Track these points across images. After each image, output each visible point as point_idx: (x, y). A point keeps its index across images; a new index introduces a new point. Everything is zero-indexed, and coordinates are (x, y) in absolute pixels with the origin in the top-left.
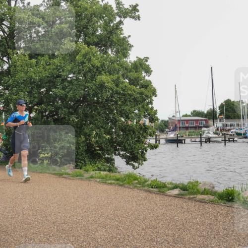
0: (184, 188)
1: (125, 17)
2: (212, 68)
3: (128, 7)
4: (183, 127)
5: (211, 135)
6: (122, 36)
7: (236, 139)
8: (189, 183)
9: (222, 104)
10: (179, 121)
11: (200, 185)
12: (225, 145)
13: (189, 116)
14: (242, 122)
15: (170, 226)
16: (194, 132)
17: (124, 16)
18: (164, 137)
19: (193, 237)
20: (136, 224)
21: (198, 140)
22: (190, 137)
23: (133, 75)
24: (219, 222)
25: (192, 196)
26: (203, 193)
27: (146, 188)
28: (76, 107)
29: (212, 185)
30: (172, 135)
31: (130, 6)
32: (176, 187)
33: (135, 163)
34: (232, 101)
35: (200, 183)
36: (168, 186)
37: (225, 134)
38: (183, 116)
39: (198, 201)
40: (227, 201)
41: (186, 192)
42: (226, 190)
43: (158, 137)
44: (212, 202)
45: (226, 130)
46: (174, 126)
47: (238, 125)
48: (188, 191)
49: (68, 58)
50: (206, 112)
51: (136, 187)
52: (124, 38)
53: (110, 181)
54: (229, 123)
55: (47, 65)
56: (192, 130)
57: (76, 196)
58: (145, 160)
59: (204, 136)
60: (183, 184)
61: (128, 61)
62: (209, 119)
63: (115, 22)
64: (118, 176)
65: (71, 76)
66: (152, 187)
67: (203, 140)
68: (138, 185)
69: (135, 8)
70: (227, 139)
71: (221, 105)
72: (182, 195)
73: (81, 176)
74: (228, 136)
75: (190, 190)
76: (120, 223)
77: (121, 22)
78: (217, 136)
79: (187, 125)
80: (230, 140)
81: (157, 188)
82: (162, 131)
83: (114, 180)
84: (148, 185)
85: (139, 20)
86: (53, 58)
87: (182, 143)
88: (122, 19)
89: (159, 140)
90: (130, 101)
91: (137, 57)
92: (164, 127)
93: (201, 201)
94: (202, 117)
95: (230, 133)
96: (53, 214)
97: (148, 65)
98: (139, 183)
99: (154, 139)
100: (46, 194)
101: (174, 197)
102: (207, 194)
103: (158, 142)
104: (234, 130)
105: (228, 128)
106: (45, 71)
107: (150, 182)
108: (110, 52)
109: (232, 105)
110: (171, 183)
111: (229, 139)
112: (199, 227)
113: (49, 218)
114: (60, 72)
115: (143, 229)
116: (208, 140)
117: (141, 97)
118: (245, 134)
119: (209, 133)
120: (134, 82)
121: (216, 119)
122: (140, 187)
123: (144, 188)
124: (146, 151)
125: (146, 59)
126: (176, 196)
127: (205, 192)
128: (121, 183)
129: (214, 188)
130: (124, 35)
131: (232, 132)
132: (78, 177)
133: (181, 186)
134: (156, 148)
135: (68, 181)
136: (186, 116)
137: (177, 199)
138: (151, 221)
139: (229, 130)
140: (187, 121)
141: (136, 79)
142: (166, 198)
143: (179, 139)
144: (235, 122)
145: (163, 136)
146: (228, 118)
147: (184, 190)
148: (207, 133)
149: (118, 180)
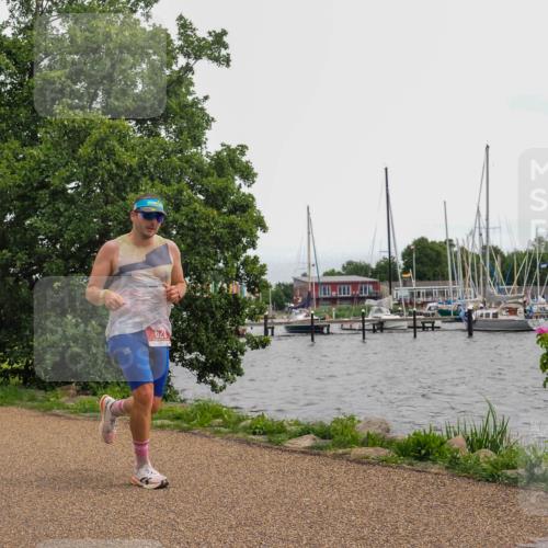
0: (324, 433)
1: (197, 58)
2: (386, 169)
3: (206, 36)
4: (325, 299)
5: (386, 315)
6: (190, 98)
7: (438, 323)
8: (337, 421)
9: (409, 247)
10: (316, 284)
11: (360, 424)
12: (415, 336)
13: (339, 274)
14: (451, 286)
15: (291, 518)
16: (348, 308)
17: (195, 55)
18: (283, 321)
19: (340, 541)
20: (215, 517)
21: (357, 326)
22: (341, 319)
23: (214, 182)
24: (398, 506)
25: (340, 451)
26: (364, 444)
27: (240, 435)
28: (84, 256)
29: (384, 426)
30: (300, 317)
31: (210, 33)
32: (306, 431)
33: (216, 379)
34: (430, 240)
35: (359, 421)
36: (288, 428)
37: (415, 314)
38: (326, 274)
39: (354, 461)
40: (416, 458)
41: (328, 441)
42: (415, 434)
43: (269, 321)
44: (384, 462)
45: (418, 305)
46: (305, 295)
47: (442, 293)
48: (334, 438)
49: (66, 145)
50: (374, 266)
51: (219, 432)
52: (195, 103)
53: (159, 422)
54: (423, 289)
55: (18, 161)
56: (345, 305)
57: (81, 459)
58: (240, 373)
59: (370, 318)
60: (322, 425)
61: (204, 153)
62: (382, 280)
63: (174, 67)
64: (178, 408)
65: (73, 185)
66: (254, 433)
67: (369, 326)
68: (222, 429)
69: (219, 39)
70: (419, 324)
71: (406, 250)
72: (321, 448)
73: (94, 411)
74: (422, 317)
75: (337, 438)
76: (178, 515)
77: (188, 69)
78: (398, 317)
79: (334, 294)
80: (427, 325)
81: (264, 433)
82: (280, 307)
83: (169, 418)
84: (245, 429)
85: (228, 65)
86: (31, 145)
87: (322, 333)
88: (191, 61)
89: (273, 328)
90: (206, 244)
91: (223, 145)
92: (284, 298)
93: (360, 461)
94: (366, 275)
95: (425, 311)
96: (25, 500)
97: (247, 162)
98: (225, 424)
99: (260, 325)
100: (11, 454)
101: (303, 452)
102: (374, 445)
103: (270, 330)
104: (435, 304)
105: (421, 299)
106: (13, 173)
107: (249, 421)
108: (163, 133)
109: (429, 251)
110: (297, 423)
111: (423, 323)
112: (353, 518)
113: (16, 510)
114: (47, 177)
115: (231, 527)
116: (380, 326)
117: (229, 233)
118: (456, 313)
119: (380, 311)
120: (216, 199)
121: (396, 279)
122: (226, 434)
123: (236, 436)
124: (242, 354)
125: (243, 149)
126: (306, 452)
127: (369, 441)
128: (185, 425)
129: (388, 431)
130: (194, 96)
131: (430, 309)
132: (88, 414)
133: (317, 428)
134: (264, 347)
135: (62, 423)
136: (332, 273)
137: (309, 457)
138: (249, 510)
139: (423, 304)
140: (334, 285)
141: (220, 192)
142: (286, 456)
143: (315, 324)
144: (435, 287)
145: (281, 318)
146: (421, 277)
147: (324, 438)
148: (376, 312)
149: (178, 418)
